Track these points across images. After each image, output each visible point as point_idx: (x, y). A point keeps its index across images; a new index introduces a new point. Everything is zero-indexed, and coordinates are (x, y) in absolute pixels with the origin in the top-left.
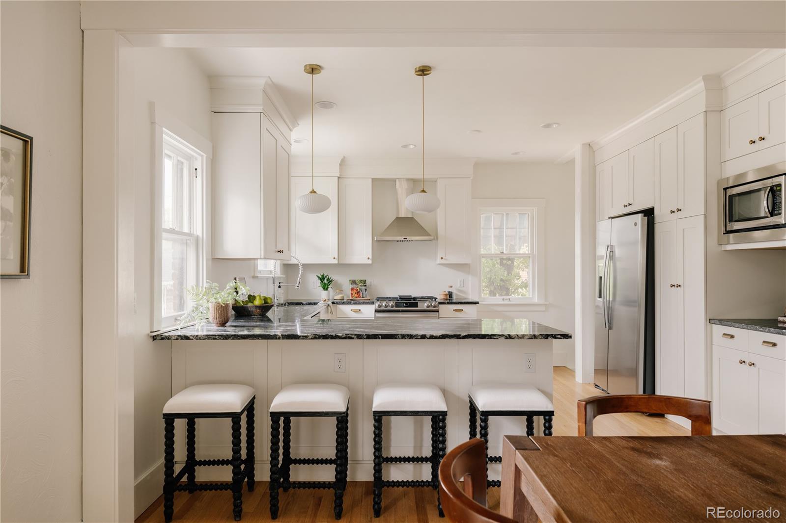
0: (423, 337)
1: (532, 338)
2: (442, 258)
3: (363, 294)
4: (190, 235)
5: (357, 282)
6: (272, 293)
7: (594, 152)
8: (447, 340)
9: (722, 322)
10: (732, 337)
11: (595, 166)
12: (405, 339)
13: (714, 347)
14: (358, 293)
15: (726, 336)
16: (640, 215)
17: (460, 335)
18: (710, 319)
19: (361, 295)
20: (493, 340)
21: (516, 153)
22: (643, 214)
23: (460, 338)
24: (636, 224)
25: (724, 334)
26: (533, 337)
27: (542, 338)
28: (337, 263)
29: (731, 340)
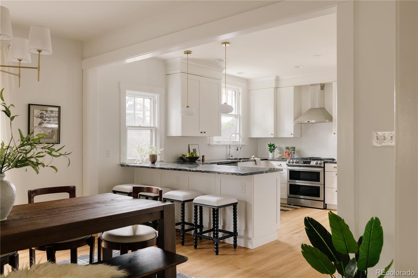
2: (335, 134)
3: (291, 155)
4: (153, 127)
5: (289, 148)
6: (229, 153)
14: (289, 154)
19: (290, 156)
28: (273, 137)
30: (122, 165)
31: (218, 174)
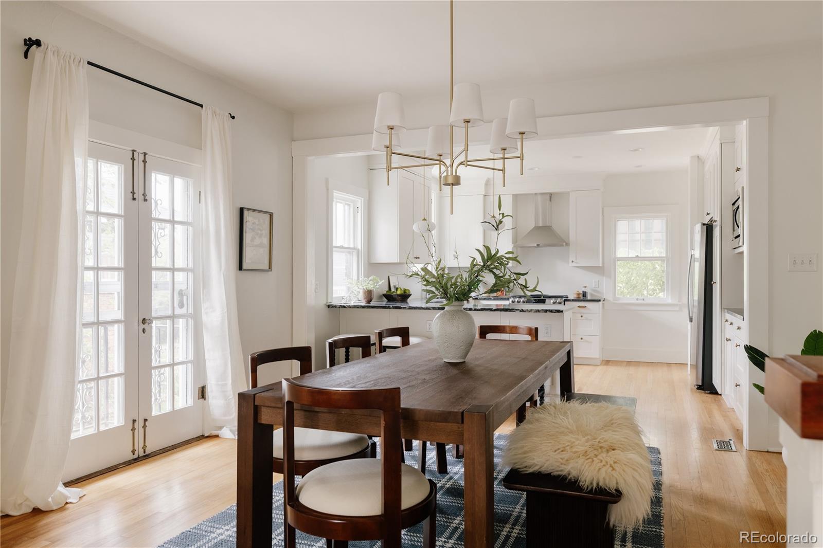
2: (573, 262)
4: (354, 249)
23: (492, 311)
30: (329, 306)
31: (521, 311)
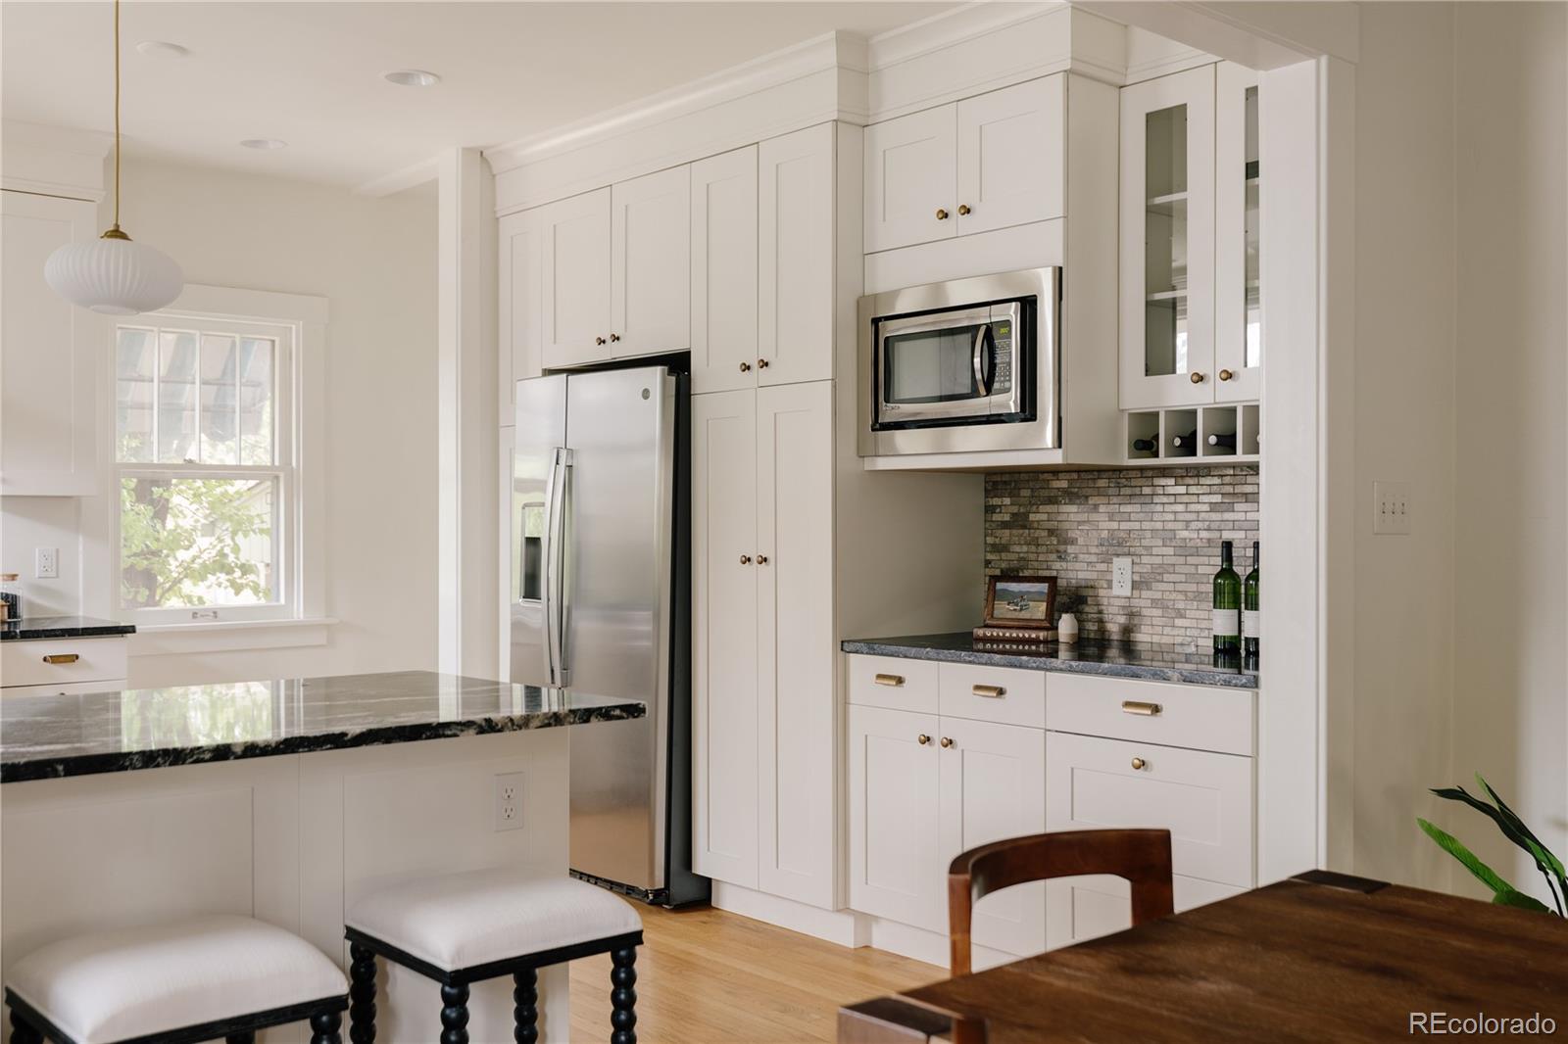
0: (222, 753)
1: (549, 725)
7: (494, 176)
8: (304, 757)
9: (873, 646)
10: (900, 681)
11: (498, 219)
12: (158, 766)
13: (852, 709)
15: (886, 682)
16: (657, 371)
17: (344, 734)
18: (842, 642)
20: (442, 740)
21: (255, 143)
22: (666, 368)
24: (646, 394)
25: (880, 676)
26: (552, 721)
27: (574, 723)
29: (898, 689)
